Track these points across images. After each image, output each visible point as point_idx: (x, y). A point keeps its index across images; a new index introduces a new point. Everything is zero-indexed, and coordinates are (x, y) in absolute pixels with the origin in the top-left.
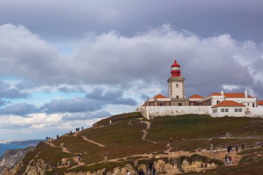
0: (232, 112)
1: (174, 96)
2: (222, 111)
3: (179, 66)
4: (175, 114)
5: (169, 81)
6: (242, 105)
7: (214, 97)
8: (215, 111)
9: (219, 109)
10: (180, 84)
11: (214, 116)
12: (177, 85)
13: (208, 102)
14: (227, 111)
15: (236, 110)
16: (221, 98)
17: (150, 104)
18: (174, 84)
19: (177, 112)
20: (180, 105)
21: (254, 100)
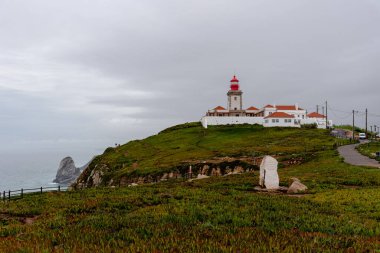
0: (282, 123)
1: (233, 108)
2: (273, 121)
3: (237, 81)
6: (292, 116)
7: (267, 109)
8: (267, 122)
9: (270, 119)
10: (239, 98)
11: (266, 125)
12: (235, 98)
13: (261, 114)
14: (278, 121)
15: (286, 121)
16: (273, 110)
17: (210, 114)
18: (233, 97)
20: (238, 115)
21: (304, 112)
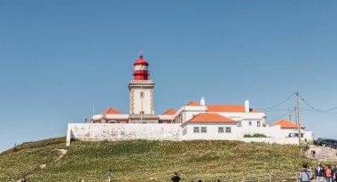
1: (137, 112)
2: (196, 130)
3: (146, 64)
4: (119, 137)
5: (131, 87)
7: (187, 108)
8: (185, 132)
9: (190, 128)
10: (148, 93)
12: (142, 94)
14: (204, 130)
15: (221, 130)
18: (137, 92)
19: (123, 133)
